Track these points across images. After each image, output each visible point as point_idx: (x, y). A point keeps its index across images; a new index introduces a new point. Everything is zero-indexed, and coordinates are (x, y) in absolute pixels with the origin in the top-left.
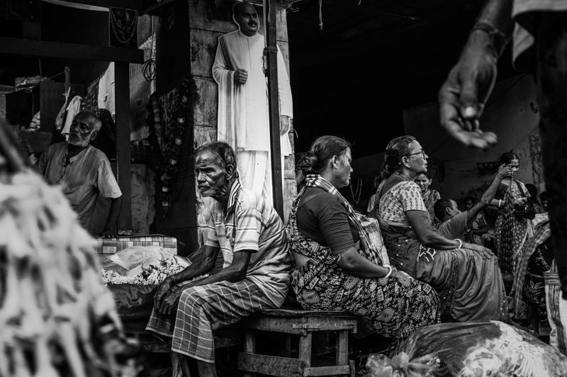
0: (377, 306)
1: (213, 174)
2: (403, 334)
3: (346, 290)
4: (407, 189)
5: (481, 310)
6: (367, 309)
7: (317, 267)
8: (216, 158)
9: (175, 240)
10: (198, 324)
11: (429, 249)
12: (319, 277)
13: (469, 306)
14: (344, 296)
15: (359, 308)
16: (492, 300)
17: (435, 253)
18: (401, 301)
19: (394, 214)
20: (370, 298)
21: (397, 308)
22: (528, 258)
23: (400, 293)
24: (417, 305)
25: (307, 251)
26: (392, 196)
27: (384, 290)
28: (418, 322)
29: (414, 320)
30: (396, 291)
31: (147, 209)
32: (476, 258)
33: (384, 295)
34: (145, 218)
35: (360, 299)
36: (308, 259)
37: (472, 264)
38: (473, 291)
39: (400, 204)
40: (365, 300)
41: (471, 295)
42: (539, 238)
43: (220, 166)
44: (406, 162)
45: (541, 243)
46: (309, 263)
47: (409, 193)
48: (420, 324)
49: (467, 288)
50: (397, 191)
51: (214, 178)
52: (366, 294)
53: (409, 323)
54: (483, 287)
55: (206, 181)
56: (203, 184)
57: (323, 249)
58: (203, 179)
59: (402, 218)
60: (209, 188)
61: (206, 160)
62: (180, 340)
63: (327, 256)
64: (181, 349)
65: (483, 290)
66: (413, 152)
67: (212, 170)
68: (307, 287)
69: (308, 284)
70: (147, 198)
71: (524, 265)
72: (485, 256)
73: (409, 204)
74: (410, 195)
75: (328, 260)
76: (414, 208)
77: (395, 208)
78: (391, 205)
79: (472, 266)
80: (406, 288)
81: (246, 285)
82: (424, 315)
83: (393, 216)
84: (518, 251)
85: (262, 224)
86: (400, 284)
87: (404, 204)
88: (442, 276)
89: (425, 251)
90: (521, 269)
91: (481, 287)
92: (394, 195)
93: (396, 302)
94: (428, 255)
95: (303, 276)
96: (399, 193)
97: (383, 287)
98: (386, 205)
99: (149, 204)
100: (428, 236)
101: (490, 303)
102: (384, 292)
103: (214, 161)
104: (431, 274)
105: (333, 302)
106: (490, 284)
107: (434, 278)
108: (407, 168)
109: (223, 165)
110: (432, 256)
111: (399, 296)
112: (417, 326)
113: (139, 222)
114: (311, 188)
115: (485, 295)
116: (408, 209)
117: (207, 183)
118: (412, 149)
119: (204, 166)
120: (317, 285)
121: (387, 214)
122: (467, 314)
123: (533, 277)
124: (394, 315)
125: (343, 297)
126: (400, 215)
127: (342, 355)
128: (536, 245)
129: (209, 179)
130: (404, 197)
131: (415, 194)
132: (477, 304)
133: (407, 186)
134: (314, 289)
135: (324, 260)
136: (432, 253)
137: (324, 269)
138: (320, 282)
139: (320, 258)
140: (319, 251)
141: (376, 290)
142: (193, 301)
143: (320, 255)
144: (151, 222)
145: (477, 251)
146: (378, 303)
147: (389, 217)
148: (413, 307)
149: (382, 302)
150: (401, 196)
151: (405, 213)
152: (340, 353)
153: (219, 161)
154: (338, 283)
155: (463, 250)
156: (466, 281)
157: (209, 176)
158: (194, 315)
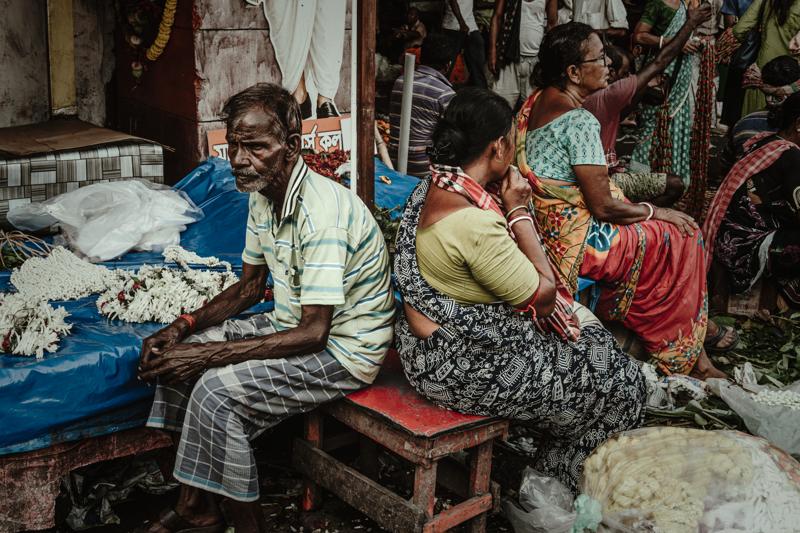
0: (551, 408)
1: (266, 153)
2: (585, 441)
3: (502, 390)
4: (579, 127)
5: (671, 318)
6: (533, 412)
7: (450, 345)
8: (272, 124)
9: (159, 150)
10: (224, 441)
11: (603, 225)
12: (453, 362)
13: (652, 313)
14: (498, 398)
15: (520, 412)
16: (689, 302)
17: (612, 232)
18: (590, 398)
19: (554, 166)
20: (541, 397)
21: (582, 409)
22: (732, 193)
23: (590, 385)
24: (614, 404)
25: (435, 313)
26: (552, 136)
27: (565, 382)
28: (612, 428)
29: (605, 425)
30: (583, 381)
31: (100, 57)
32: (673, 238)
33: (565, 390)
34: (96, 72)
35: (524, 399)
36: (436, 327)
37: (667, 248)
38: (662, 289)
39: (565, 152)
40: (531, 400)
41: (659, 296)
42: (753, 164)
43: (278, 137)
44: (573, 72)
45: (756, 172)
46: (436, 334)
47: (581, 134)
48: (616, 431)
49: (655, 284)
50: (562, 128)
51: (268, 162)
52: (535, 390)
53: (597, 428)
54: (679, 284)
55: (251, 163)
56: (244, 171)
57: (465, 313)
58: (246, 162)
59: (566, 174)
60: (257, 177)
61: (253, 127)
62: (194, 464)
63: (473, 325)
64: (195, 480)
65: (677, 289)
66: (588, 58)
67: (265, 146)
68: (431, 376)
69: (433, 371)
70: (101, 37)
71: (724, 202)
72: (686, 231)
73: (580, 154)
74: (582, 138)
75: (475, 334)
76: (588, 161)
77: (556, 158)
78: (550, 150)
79: (666, 252)
80: (602, 376)
81: (319, 363)
82: (624, 418)
83: (551, 170)
84: (677, 109)
85: (349, 248)
86: (591, 369)
87: (571, 152)
88: (621, 270)
89: (598, 229)
90: (717, 208)
91: (675, 283)
92: (556, 136)
93: (583, 399)
94: (601, 237)
95: (424, 354)
96: (565, 131)
97: (564, 376)
98: (539, 149)
99: (105, 47)
100: (606, 207)
101: (685, 306)
102: (565, 386)
103: (269, 129)
104: (603, 268)
105: (477, 404)
106: (689, 278)
107: (608, 274)
108: (574, 84)
109: (283, 135)
110: (608, 238)
111: (589, 389)
112: (610, 432)
113: (86, 80)
114: (443, 192)
115: (680, 295)
116: (579, 161)
117: (252, 168)
118: (586, 52)
119: (250, 138)
120: (450, 375)
121: (542, 166)
122: (648, 322)
123: (732, 228)
124: (575, 417)
125: (495, 401)
126: (563, 169)
127: (481, 479)
128: (747, 175)
129: (257, 161)
130: (573, 141)
131: (591, 137)
132: (665, 309)
133: (579, 121)
134: (444, 381)
135: (468, 333)
136: (608, 233)
137: (464, 349)
138: (456, 372)
139: (461, 329)
140: (459, 316)
141: (552, 382)
142: (214, 405)
143: (461, 325)
144: (107, 79)
145: (674, 224)
146: (552, 402)
147: (543, 171)
148: (608, 405)
149: (559, 402)
150: (568, 139)
151: (572, 167)
152: (478, 475)
153: (277, 128)
154: (488, 376)
155: (654, 224)
156: (654, 276)
157: (257, 156)
158: (216, 426)
